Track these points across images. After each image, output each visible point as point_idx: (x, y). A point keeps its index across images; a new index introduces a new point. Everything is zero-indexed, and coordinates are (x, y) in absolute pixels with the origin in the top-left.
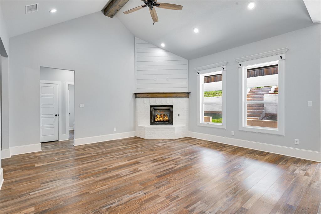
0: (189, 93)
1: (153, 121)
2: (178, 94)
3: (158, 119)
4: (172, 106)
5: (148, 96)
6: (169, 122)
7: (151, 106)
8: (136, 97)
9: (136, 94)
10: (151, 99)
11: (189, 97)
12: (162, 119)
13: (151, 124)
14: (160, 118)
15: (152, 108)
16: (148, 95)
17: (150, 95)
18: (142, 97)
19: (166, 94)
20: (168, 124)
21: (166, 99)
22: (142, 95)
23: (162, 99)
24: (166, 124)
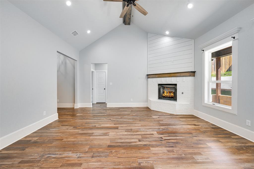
0: (194, 72)
1: (161, 97)
2: (182, 74)
3: (165, 94)
4: (176, 85)
5: (156, 77)
6: (174, 98)
7: (159, 85)
8: (148, 78)
9: (148, 75)
10: (158, 78)
11: (194, 76)
12: (168, 95)
13: (158, 99)
14: (167, 94)
15: (160, 86)
16: (155, 75)
17: (157, 76)
18: (151, 77)
19: (170, 74)
20: (173, 100)
21: (170, 78)
22: (152, 76)
23: (167, 78)
24: (171, 100)
